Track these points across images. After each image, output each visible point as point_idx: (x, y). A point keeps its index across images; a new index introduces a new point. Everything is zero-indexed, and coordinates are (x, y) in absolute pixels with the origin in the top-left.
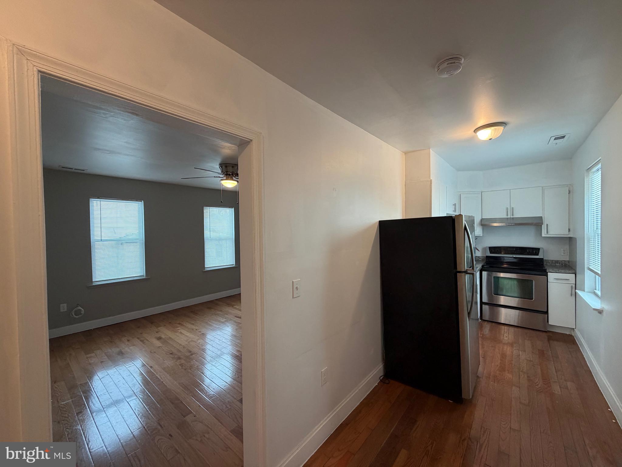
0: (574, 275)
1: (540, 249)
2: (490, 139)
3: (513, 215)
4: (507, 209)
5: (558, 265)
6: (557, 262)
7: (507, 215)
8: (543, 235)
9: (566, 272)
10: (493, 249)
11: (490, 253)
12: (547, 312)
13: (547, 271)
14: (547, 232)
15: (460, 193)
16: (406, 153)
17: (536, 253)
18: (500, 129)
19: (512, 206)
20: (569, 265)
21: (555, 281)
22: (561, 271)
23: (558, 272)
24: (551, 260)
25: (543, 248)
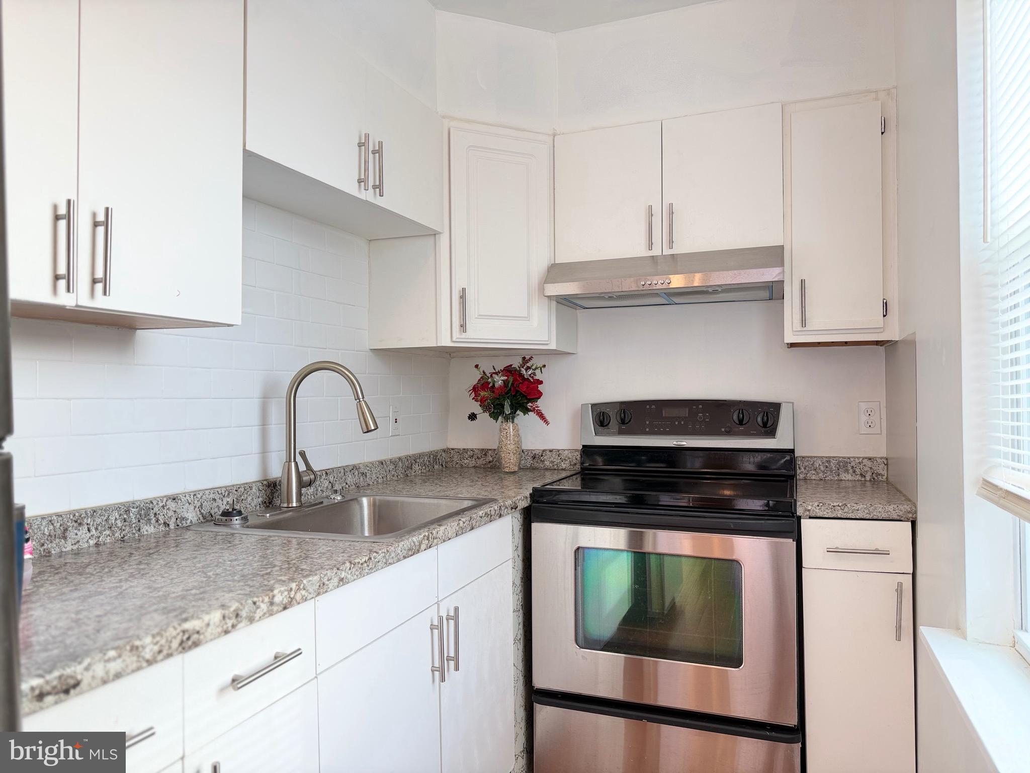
0: (909, 525)
1: (783, 404)
3: (671, 242)
4: (650, 211)
5: (849, 477)
6: (844, 464)
7: (651, 245)
8: (790, 338)
9: (876, 514)
11: (598, 432)
12: (797, 733)
13: (800, 511)
14: (803, 322)
15: (447, 123)
17: (764, 424)
19: (668, 198)
20: (887, 478)
21: (833, 561)
22: (856, 507)
23: (845, 516)
24: (822, 457)
25: (793, 403)
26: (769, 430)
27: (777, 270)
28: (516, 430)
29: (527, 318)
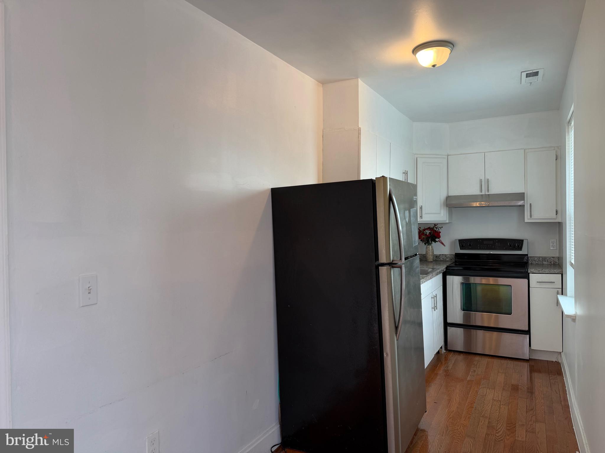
0: (561, 275)
1: (524, 240)
2: (434, 66)
3: (488, 190)
4: (481, 181)
5: (546, 263)
6: (544, 259)
7: (481, 191)
8: (526, 221)
9: (551, 272)
10: (464, 243)
11: (461, 249)
12: (528, 332)
13: (529, 272)
14: (531, 216)
15: (416, 156)
16: (323, 83)
17: (518, 246)
18: (446, 51)
19: (487, 177)
20: (559, 263)
21: (538, 285)
22: (545, 270)
23: (542, 273)
24: (537, 257)
25: (527, 240)
26: (520, 248)
27: (522, 202)
28: (432, 247)
29: (440, 213)
